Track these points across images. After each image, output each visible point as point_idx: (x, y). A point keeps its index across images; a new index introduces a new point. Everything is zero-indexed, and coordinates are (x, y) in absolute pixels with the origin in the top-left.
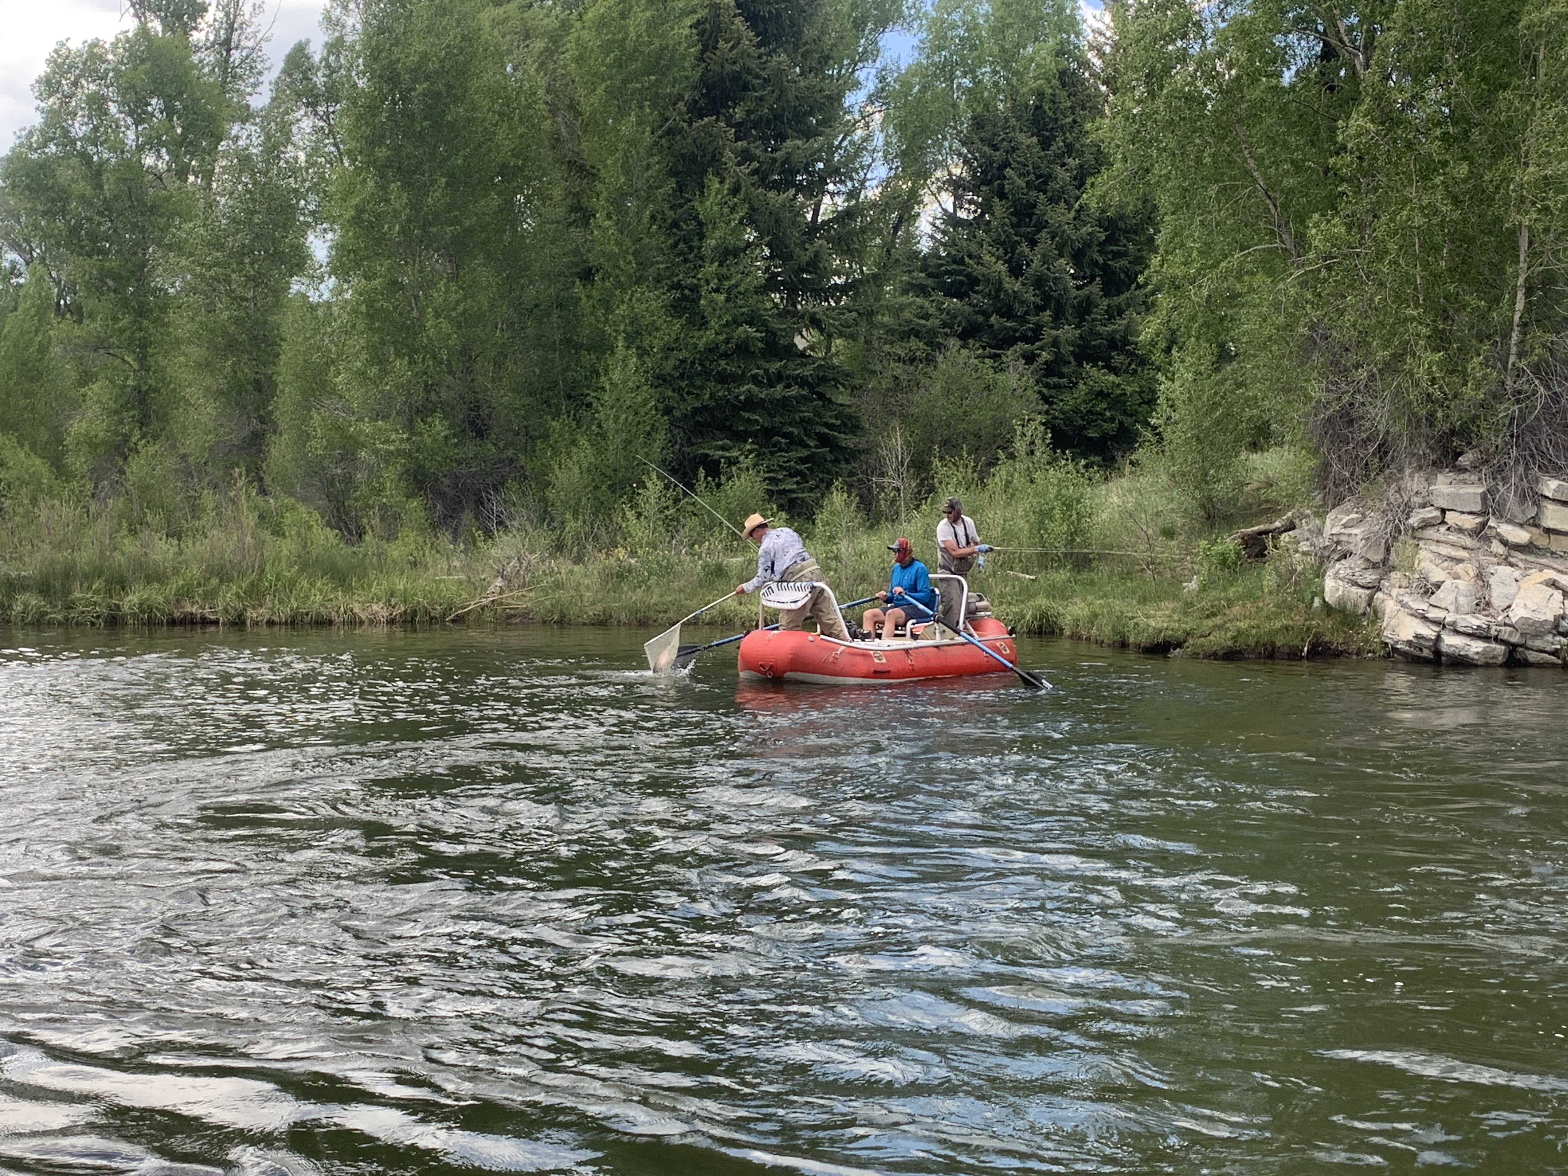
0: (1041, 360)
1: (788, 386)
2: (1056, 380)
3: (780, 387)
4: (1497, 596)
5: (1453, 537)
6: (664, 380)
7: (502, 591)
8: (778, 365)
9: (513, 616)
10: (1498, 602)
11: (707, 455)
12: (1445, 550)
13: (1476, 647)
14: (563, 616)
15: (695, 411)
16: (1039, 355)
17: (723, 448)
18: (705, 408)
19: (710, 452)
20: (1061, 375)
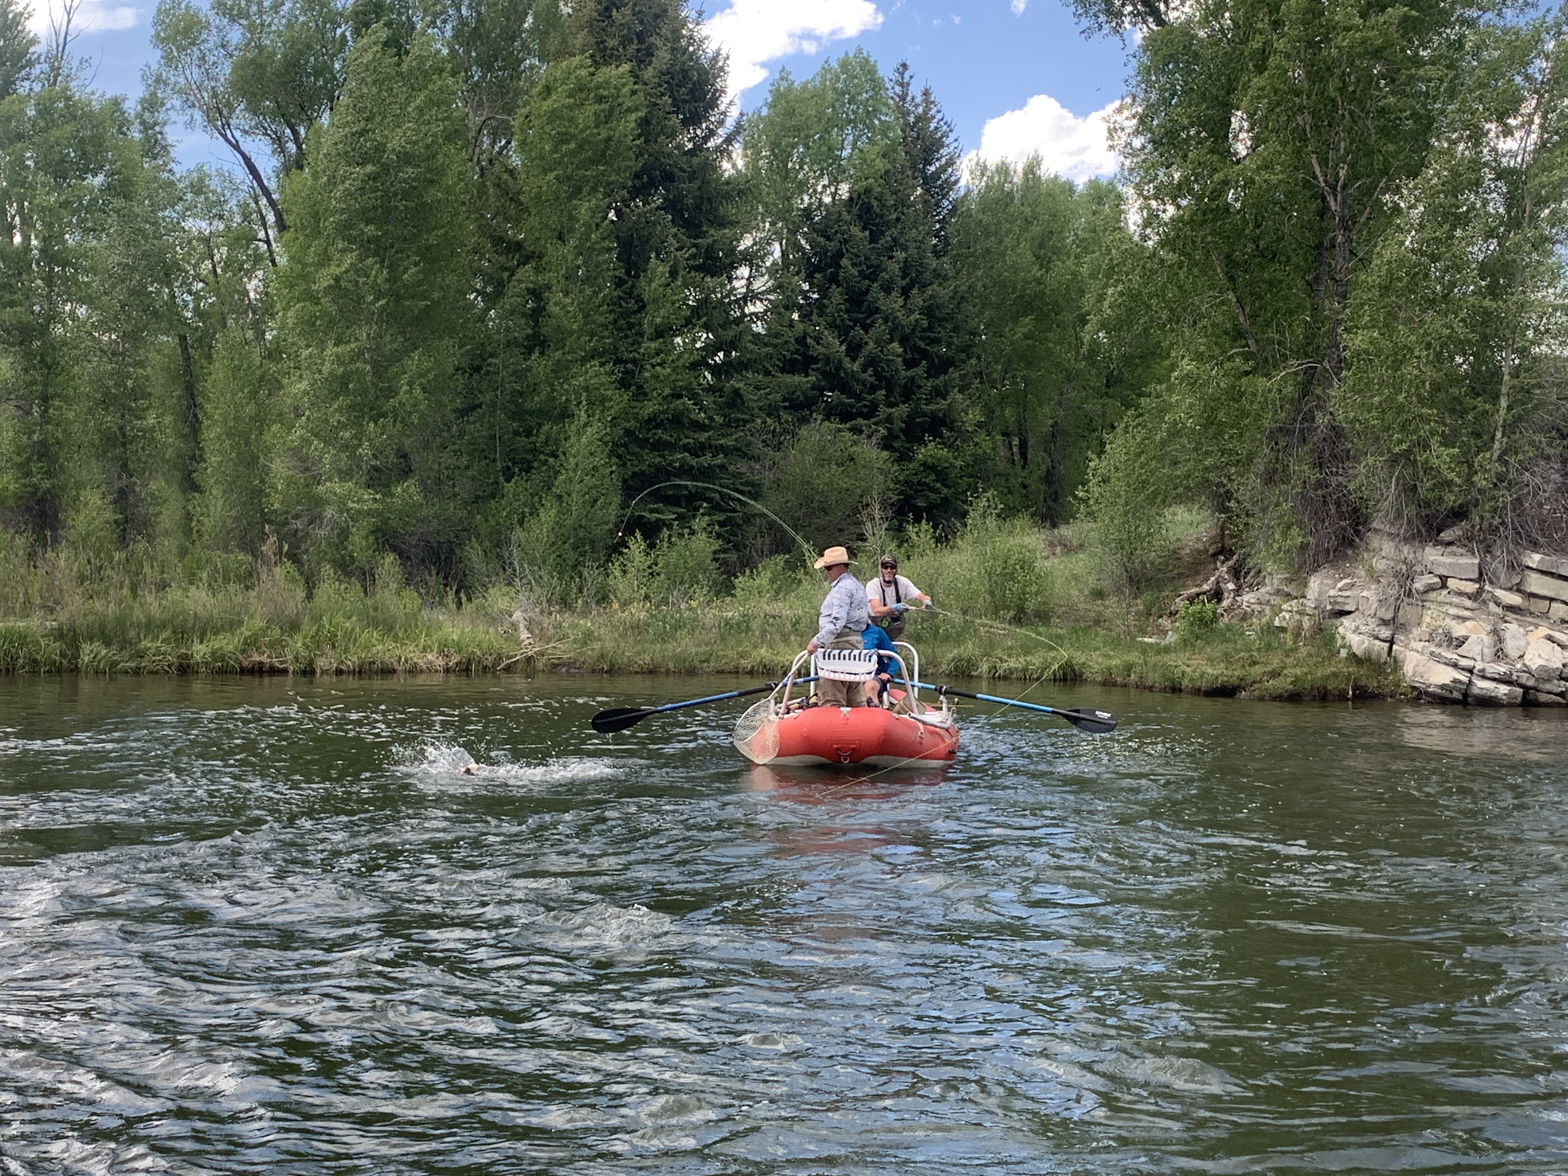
0: (879, 435)
3: (709, 456)
4: (1511, 646)
5: (1456, 600)
9: (560, 665)
10: (1513, 653)
12: (1453, 611)
13: (1503, 690)
14: (613, 665)
16: (876, 431)
19: (647, 514)
20: (893, 450)
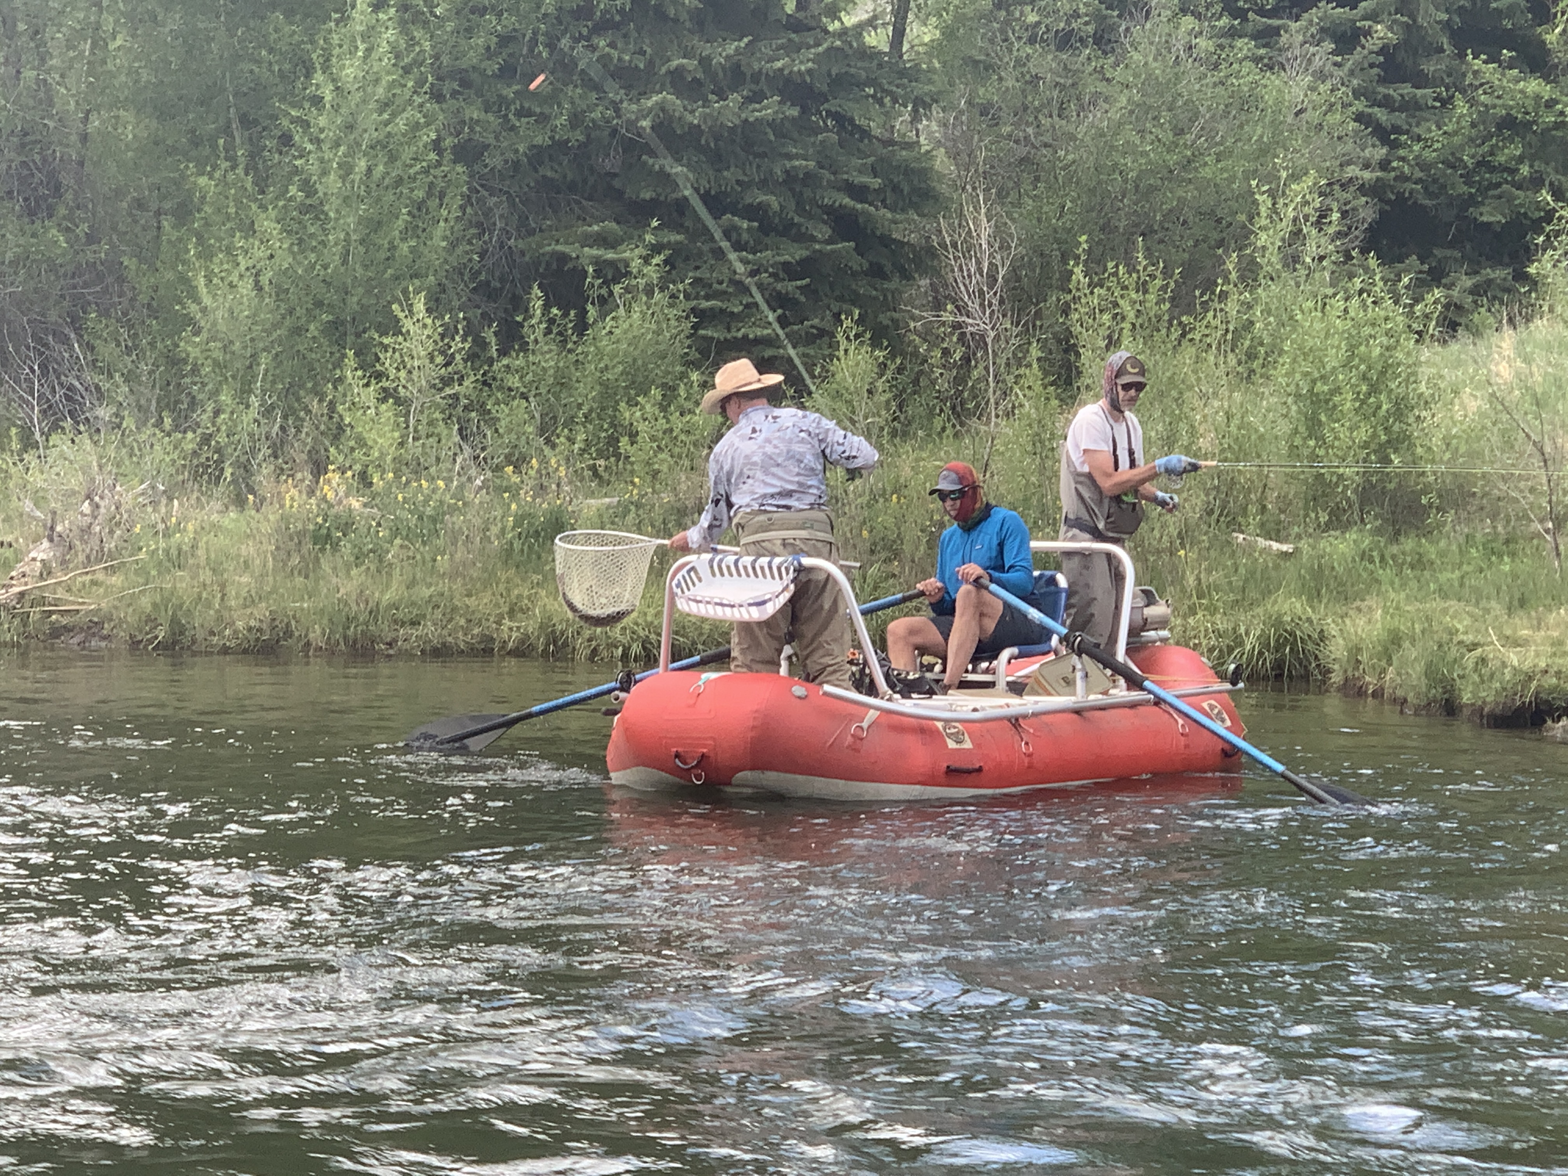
0: (1372, 44)
1: (757, 97)
2: (1407, 89)
3: (734, 99)
6: (465, 83)
7: (47, 571)
8: (731, 48)
9: (67, 629)
11: (563, 258)
14: (178, 629)
15: (538, 155)
16: (1368, 33)
17: (604, 241)
18: (562, 146)
19: (572, 250)
20: (1420, 80)
